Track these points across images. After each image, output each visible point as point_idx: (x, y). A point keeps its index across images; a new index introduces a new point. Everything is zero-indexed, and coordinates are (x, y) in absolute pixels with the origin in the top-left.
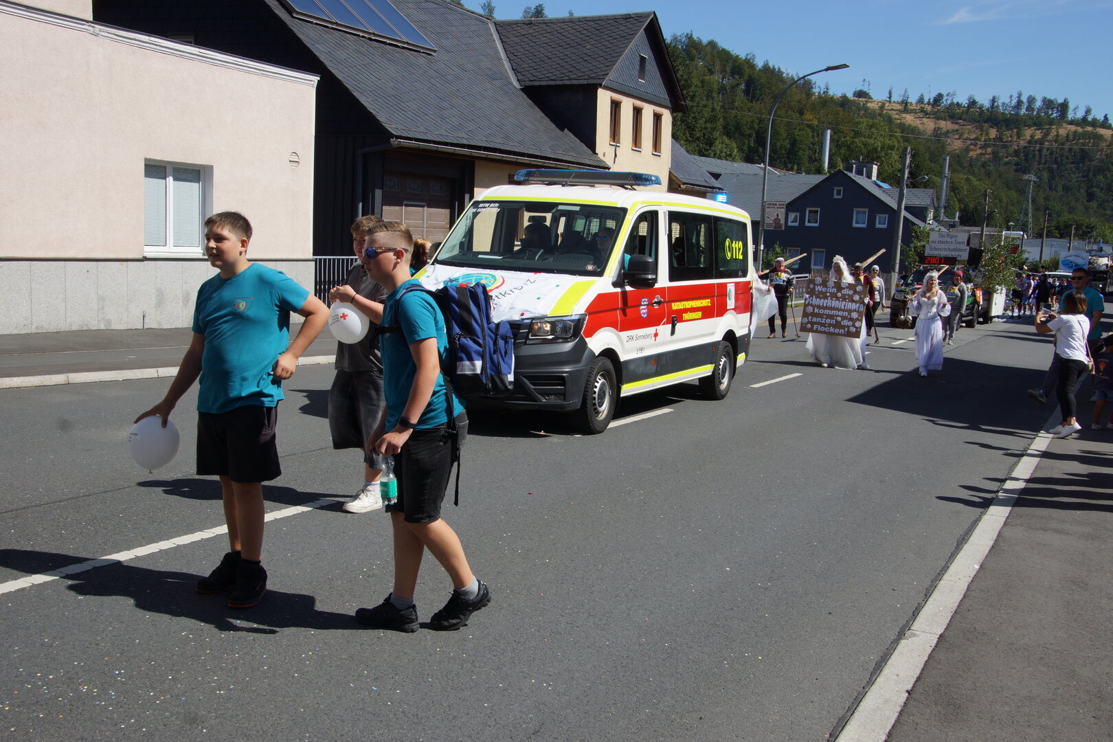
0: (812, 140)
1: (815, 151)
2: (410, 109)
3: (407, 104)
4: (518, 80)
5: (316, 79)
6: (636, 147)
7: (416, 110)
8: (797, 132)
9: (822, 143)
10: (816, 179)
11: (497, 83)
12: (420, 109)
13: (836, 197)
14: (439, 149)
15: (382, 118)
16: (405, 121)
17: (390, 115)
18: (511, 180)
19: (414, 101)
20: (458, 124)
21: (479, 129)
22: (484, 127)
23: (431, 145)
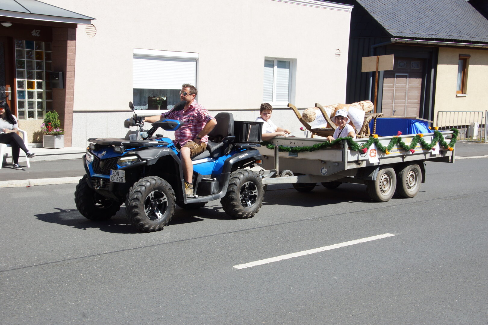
2: (402, 20)
3: (399, 17)
5: (351, 8)
7: (405, 20)
12: (407, 19)
14: (419, 43)
15: (386, 26)
16: (399, 27)
17: (391, 24)
18: (460, 57)
19: (404, 15)
20: (429, 26)
21: (442, 28)
22: (445, 27)
23: (414, 40)
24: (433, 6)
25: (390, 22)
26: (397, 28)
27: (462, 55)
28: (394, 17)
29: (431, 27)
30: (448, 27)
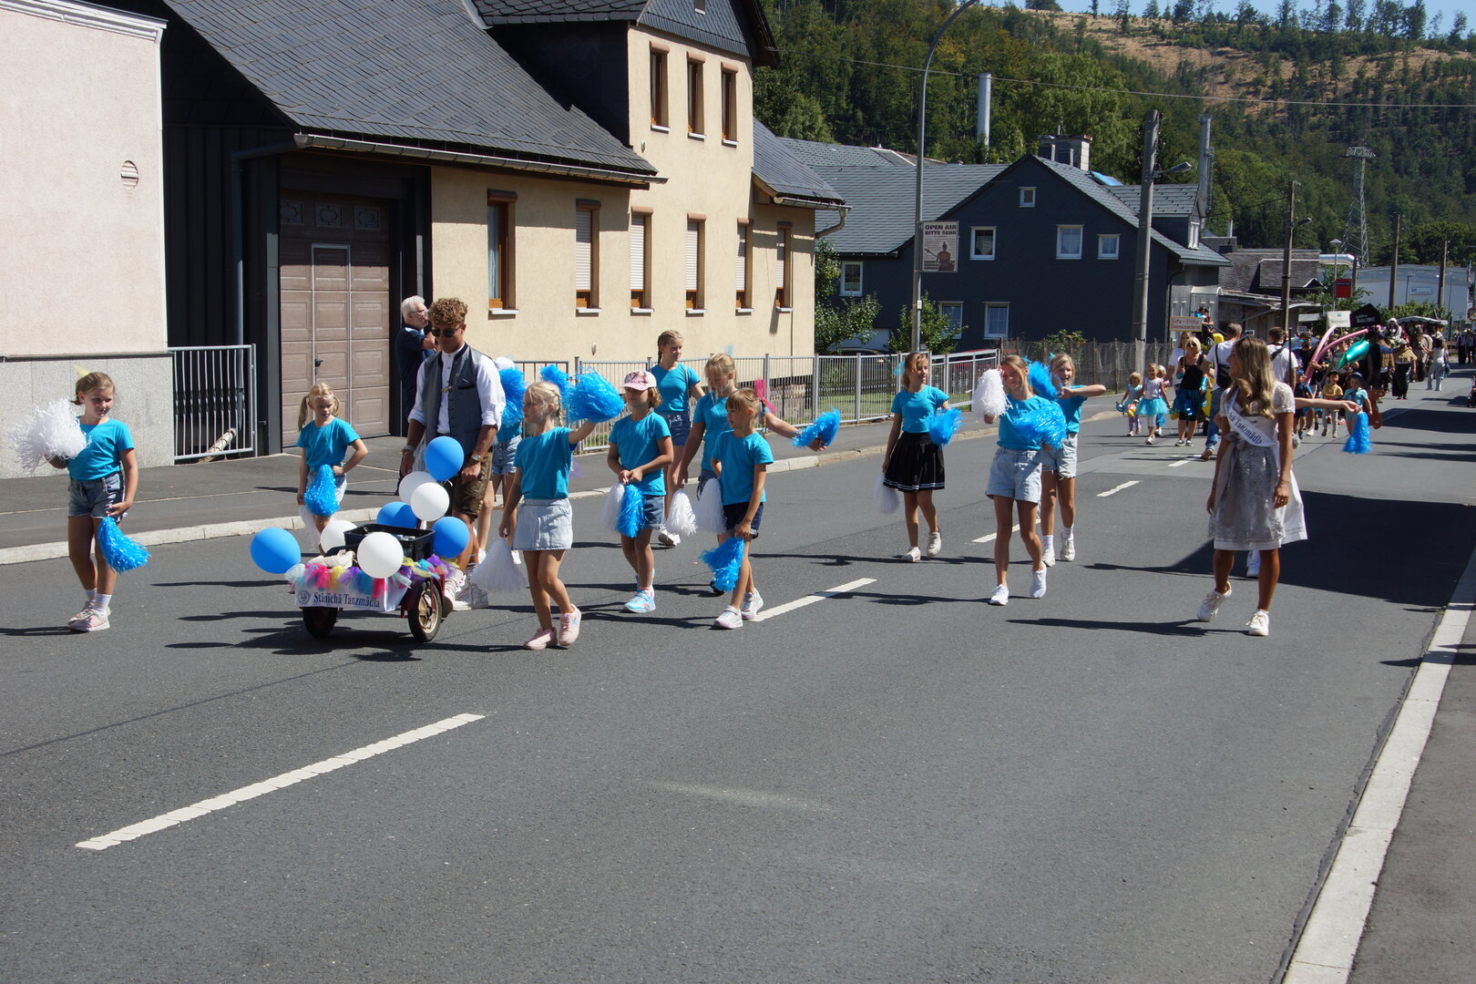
2: (315, 76)
3: (307, 65)
4: (480, 14)
5: (157, 27)
6: (694, 132)
7: (326, 77)
11: (448, 21)
12: (332, 75)
13: (1023, 204)
14: (376, 151)
15: (274, 91)
16: (312, 98)
17: (287, 89)
18: (491, 199)
20: (397, 100)
21: (433, 109)
22: (441, 104)
24: (396, 37)
25: (284, 82)
26: (306, 101)
27: (495, 191)
28: (291, 66)
29: (404, 105)
30: (447, 103)
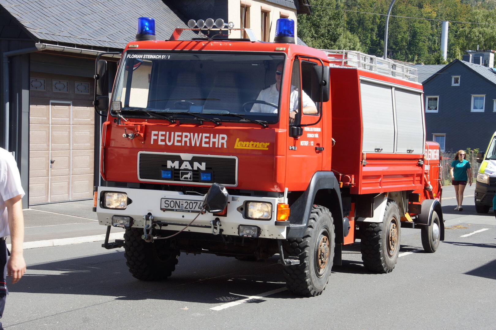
0: (431, 32)
1: (435, 41)
2: (53, 15)
3: (49, 9)
7: (59, 15)
8: (417, 25)
9: (441, 34)
10: (435, 69)
12: (62, 14)
13: (453, 84)
14: (82, 53)
16: (49, 26)
17: (34, 20)
19: (56, 7)
20: (99, 28)
21: (119, 33)
23: (76, 48)
25: (33, 16)
26: (45, 27)
28: (39, 9)
29: (102, 30)
